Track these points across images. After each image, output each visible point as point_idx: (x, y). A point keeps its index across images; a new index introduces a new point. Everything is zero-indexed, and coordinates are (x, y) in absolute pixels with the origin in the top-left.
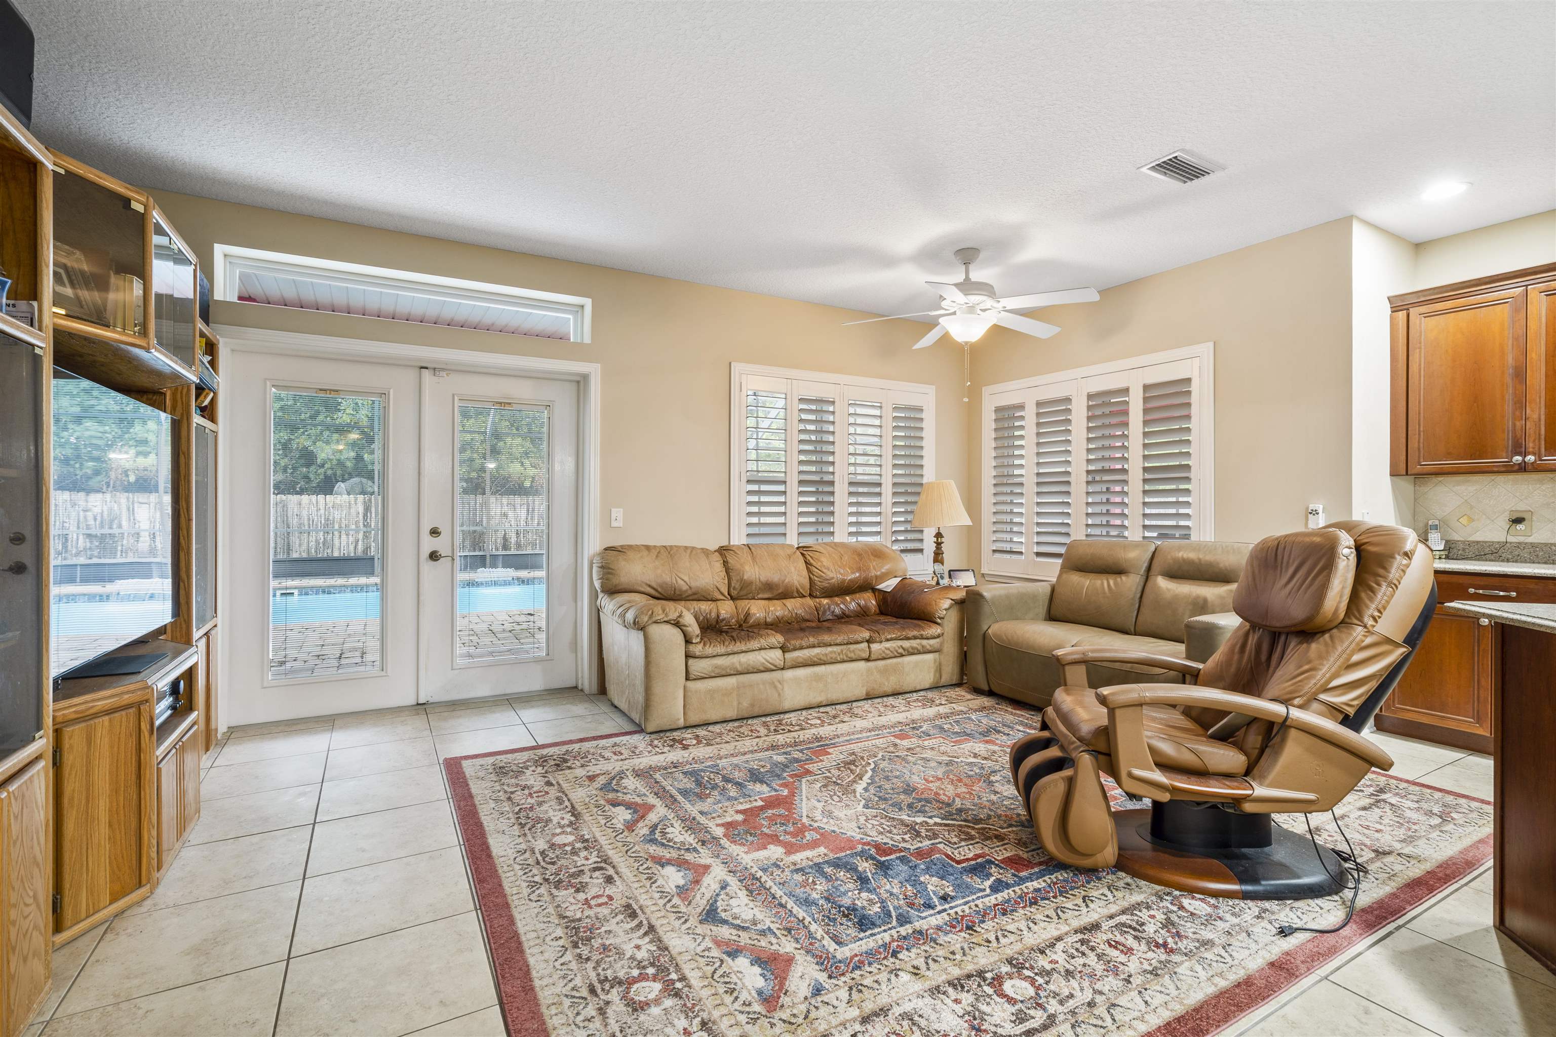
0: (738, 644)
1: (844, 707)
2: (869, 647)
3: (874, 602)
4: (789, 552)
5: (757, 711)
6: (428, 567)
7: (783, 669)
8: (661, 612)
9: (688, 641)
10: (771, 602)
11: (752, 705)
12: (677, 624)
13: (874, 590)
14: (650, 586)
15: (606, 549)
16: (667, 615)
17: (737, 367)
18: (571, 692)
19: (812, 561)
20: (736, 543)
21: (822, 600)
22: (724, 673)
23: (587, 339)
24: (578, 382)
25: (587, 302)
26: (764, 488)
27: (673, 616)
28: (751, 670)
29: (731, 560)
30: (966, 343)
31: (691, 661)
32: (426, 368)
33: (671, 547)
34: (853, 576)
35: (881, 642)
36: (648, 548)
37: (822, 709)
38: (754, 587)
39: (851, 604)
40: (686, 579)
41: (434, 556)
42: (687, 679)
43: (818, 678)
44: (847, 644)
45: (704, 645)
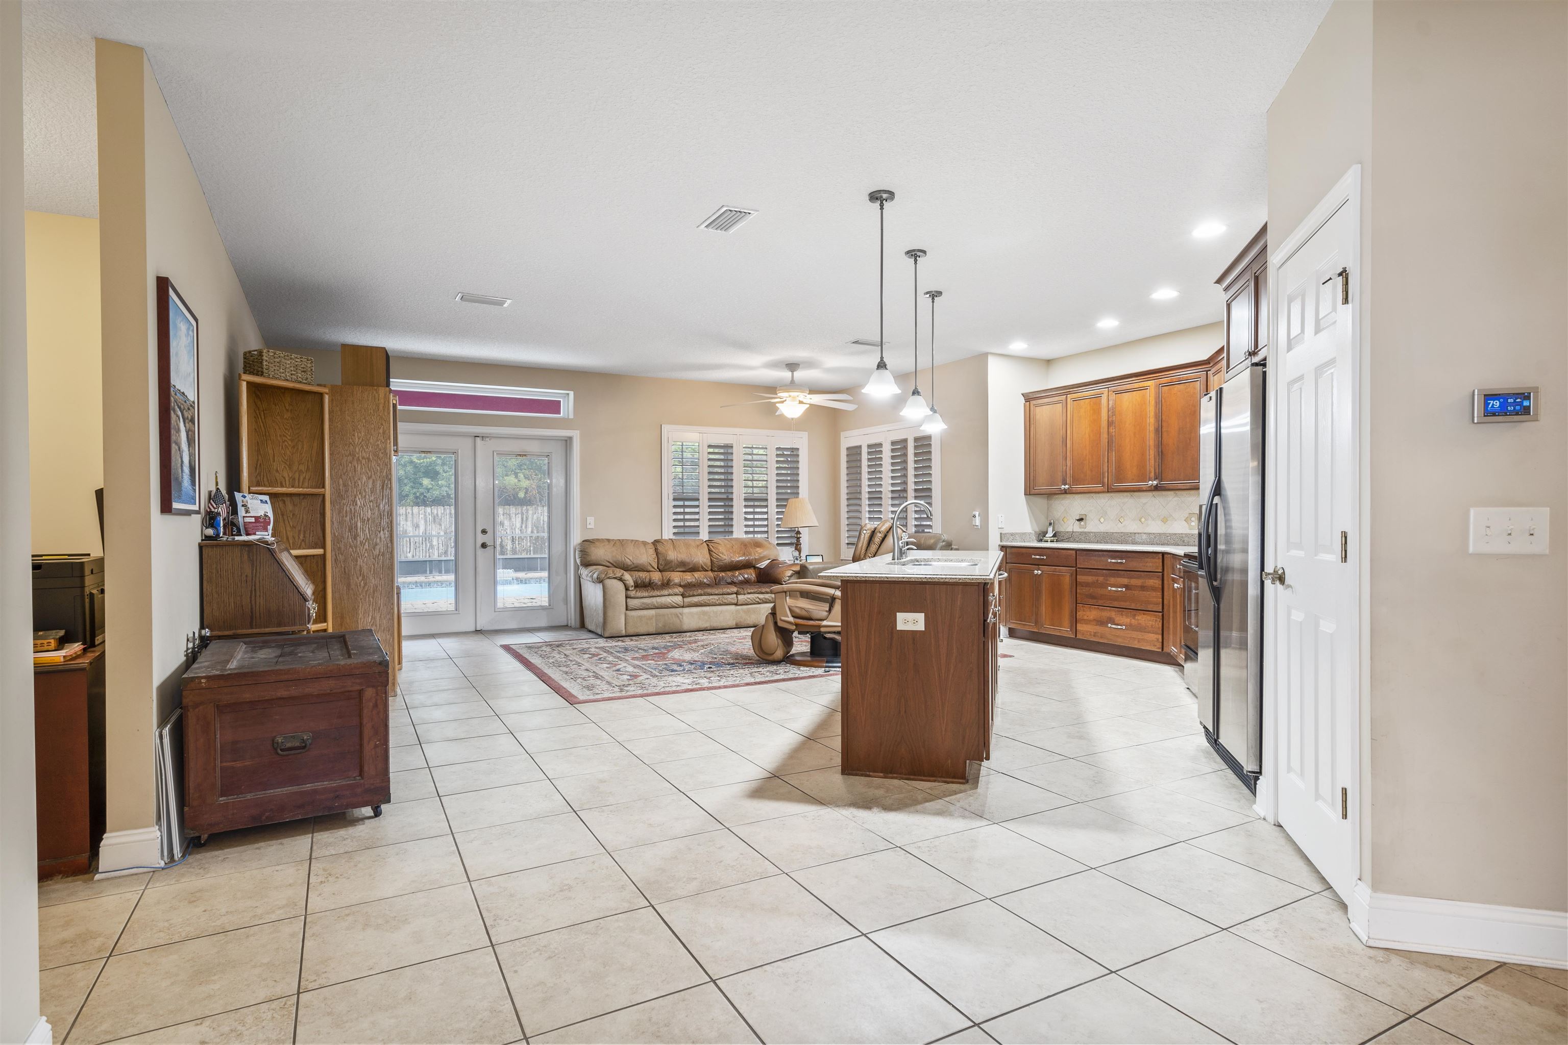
0: (656, 591)
1: (721, 631)
2: (737, 597)
3: (754, 576)
4: (698, 543)
5: (667, 630)
6: (480, 551)
7: (683, 607)
8: (612, 573)
9: (627, 589)
10: (684, 573)
11: (664, 626)
12: (621, 579)
13: (755, 567)
14: (609, 562)
15: (583, 541)
16: (615, 574)
17: (665, 428)
18: (566, 627)
19: (712, 549)
20: (666, 538)
21: (719, 573)
22: (647, 607)
23: (571, 416)
24: (566, 440)
25: (571, 393)
26: (687, 503)
27: (618, 575)
28: (664, 606)
29: (660, 548)
30: (792, 419)
31: (629, 600)
32: (478, 437)
33: (623, 540)
34: (741, 558)
35: (745, 594)
36: (608, 540)
37: (708, 632)
38: (673, 564)
39: (740, 576)
40: (631, 558)
41: (484, 546)
42: (627, 609)
43: (704, 613)
44: (722, 594)
45: (636, 591)
